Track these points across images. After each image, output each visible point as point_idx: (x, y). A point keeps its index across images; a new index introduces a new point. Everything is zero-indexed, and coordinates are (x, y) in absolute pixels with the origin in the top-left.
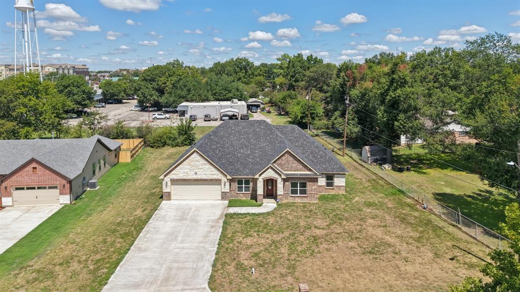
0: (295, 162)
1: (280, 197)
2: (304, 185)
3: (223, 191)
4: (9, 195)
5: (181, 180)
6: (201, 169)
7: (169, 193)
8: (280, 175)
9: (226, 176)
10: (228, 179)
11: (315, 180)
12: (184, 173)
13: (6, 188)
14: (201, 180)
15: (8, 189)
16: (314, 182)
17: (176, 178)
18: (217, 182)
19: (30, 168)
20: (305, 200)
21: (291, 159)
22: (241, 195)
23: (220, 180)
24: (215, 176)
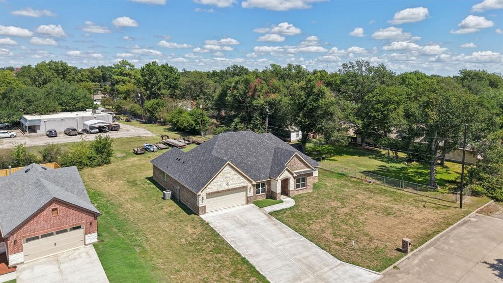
0: (300, 162)
1: (292, 192)
2: (304, 180)
3: (248, 196)
4: (20, 250)
5: (215, 192)
6: (232, 179)
7: (205, 207)
8: (292, 174)
9: (251, 182)
10: (252, 185)
11: (311, 174)
12: (218, 185)
13: (15, 242)
14: (232, 189)
15: (19, 242)
16: (310, 176)
17: (211, 192)
18: (244, 189)
19: (48, 210)
20: (306, 191)
21: (297, 160)
22: (259, 197)
23: (246, 187)
24: (242, 184)
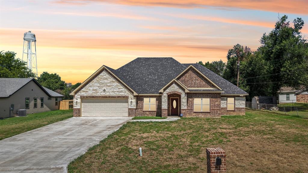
0: (198, 78)
1: (184, 111)
3: (130, 107)
6: (109, 86)
7: (79, 110)
9: (133, 93)
10: (134, 96)
11: (218, 96)
12: (93, 90)
14: (109, 97)
17: (86, 95)
20: (208, 116)
21: (194, 75)
22: (147, 113)
23: (127, 98)
24: (122, 93)
